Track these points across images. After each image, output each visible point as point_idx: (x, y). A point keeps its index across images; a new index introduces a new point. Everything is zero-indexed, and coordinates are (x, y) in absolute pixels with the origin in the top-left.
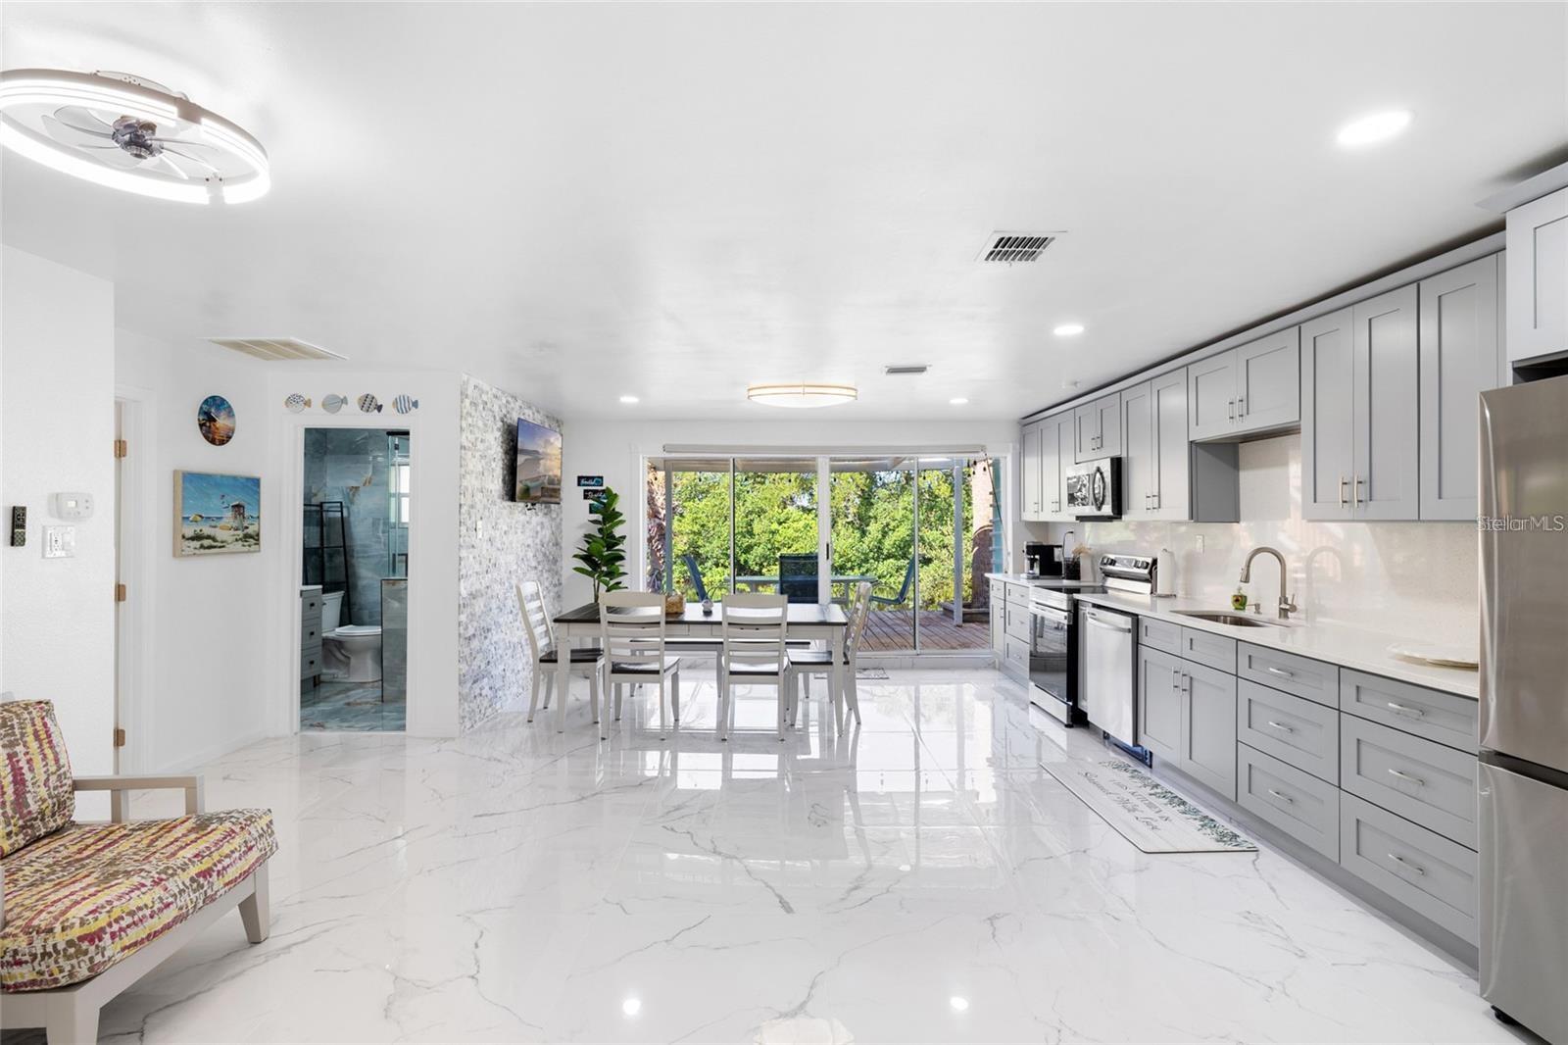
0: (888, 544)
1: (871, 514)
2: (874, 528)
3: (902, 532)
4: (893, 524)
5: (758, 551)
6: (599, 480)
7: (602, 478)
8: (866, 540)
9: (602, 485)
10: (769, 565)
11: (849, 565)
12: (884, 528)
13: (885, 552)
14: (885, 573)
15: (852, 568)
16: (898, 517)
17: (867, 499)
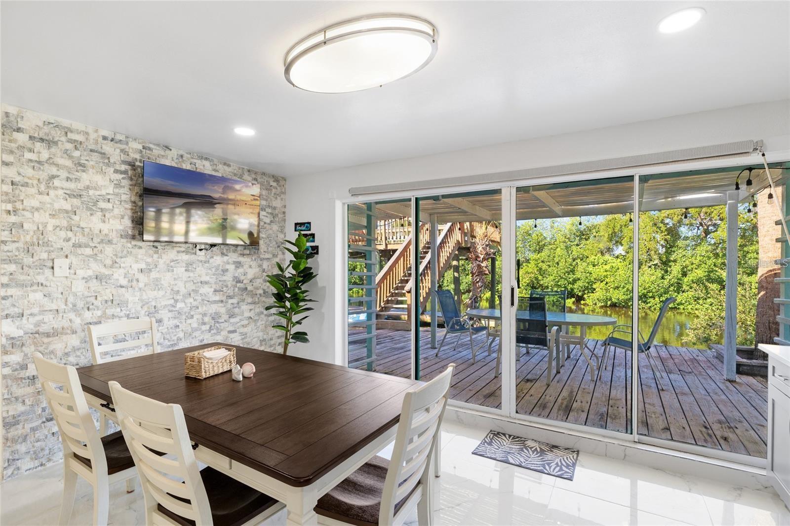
1: (672, 259)
2: (675, 270)
5: (580, 284)
7: (309, 223)
8: (668, 277)
9: (310, 230)
10: (588, 292)
11: (650, 295)
12: (683, 268)
15: (653, 297)
16: (697, 262)
17: (670, 247)
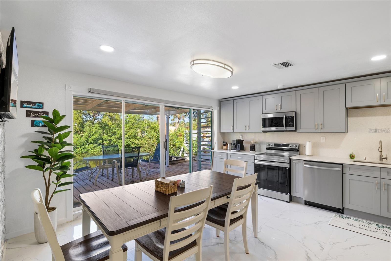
0: (90, 139)
3: (96, 136)
4: (92, 134)
6: (41, 105)
7: (42, 104)
9: (42, 108)
13: (89, 142)
14: (90, 149)
